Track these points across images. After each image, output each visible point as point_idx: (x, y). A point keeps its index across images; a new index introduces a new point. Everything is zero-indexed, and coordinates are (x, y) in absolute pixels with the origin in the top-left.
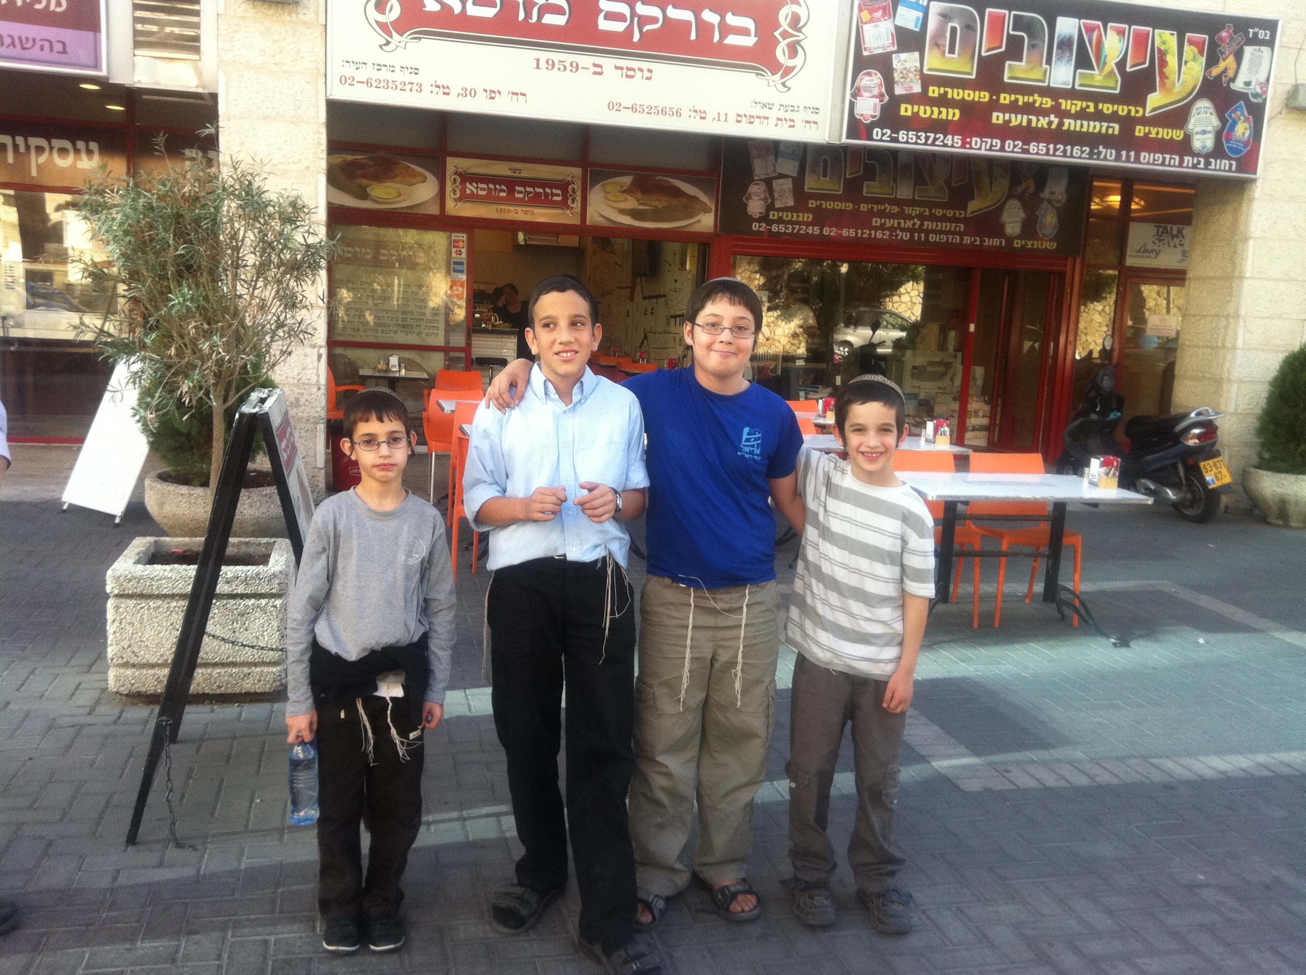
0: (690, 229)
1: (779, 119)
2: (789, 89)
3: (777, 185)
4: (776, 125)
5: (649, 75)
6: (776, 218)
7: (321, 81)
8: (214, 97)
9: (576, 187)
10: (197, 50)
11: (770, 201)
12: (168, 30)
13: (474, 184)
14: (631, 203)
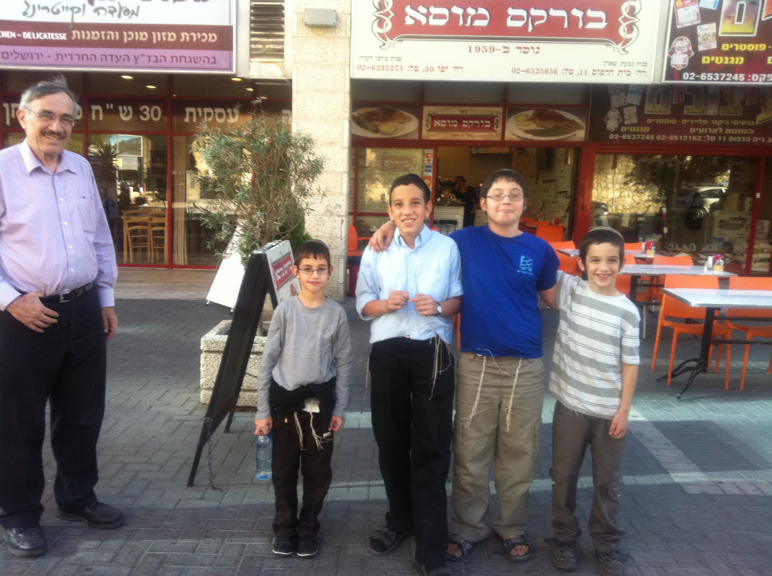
0: (569, 140)
1: (620, 71)
2: (627, 52)
3: (626, 111)
4: (619, 75)
5: (537, 50)
6: (625, 130)
7: (347, 68)
8: (291, 81)
9: (498, 118)
10: (282, 56)
11: (621, 120)
12: (268, 46)
13: (439, 121)
14: (533, 126)
